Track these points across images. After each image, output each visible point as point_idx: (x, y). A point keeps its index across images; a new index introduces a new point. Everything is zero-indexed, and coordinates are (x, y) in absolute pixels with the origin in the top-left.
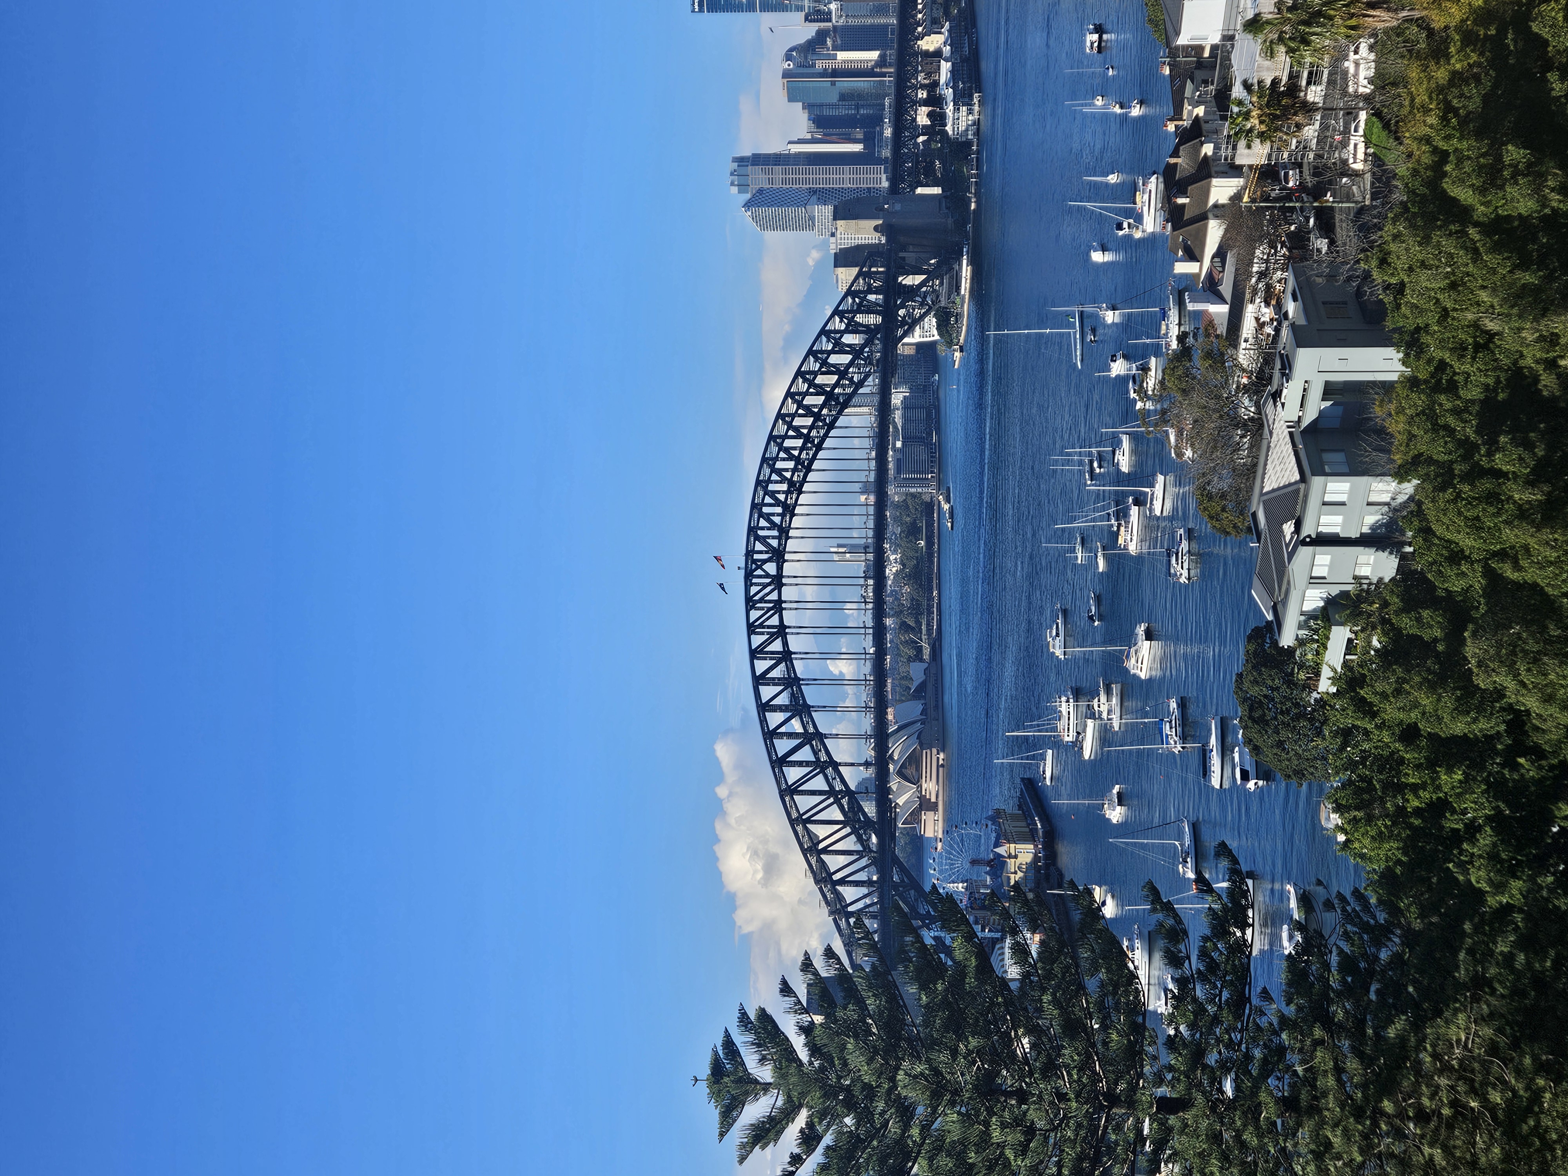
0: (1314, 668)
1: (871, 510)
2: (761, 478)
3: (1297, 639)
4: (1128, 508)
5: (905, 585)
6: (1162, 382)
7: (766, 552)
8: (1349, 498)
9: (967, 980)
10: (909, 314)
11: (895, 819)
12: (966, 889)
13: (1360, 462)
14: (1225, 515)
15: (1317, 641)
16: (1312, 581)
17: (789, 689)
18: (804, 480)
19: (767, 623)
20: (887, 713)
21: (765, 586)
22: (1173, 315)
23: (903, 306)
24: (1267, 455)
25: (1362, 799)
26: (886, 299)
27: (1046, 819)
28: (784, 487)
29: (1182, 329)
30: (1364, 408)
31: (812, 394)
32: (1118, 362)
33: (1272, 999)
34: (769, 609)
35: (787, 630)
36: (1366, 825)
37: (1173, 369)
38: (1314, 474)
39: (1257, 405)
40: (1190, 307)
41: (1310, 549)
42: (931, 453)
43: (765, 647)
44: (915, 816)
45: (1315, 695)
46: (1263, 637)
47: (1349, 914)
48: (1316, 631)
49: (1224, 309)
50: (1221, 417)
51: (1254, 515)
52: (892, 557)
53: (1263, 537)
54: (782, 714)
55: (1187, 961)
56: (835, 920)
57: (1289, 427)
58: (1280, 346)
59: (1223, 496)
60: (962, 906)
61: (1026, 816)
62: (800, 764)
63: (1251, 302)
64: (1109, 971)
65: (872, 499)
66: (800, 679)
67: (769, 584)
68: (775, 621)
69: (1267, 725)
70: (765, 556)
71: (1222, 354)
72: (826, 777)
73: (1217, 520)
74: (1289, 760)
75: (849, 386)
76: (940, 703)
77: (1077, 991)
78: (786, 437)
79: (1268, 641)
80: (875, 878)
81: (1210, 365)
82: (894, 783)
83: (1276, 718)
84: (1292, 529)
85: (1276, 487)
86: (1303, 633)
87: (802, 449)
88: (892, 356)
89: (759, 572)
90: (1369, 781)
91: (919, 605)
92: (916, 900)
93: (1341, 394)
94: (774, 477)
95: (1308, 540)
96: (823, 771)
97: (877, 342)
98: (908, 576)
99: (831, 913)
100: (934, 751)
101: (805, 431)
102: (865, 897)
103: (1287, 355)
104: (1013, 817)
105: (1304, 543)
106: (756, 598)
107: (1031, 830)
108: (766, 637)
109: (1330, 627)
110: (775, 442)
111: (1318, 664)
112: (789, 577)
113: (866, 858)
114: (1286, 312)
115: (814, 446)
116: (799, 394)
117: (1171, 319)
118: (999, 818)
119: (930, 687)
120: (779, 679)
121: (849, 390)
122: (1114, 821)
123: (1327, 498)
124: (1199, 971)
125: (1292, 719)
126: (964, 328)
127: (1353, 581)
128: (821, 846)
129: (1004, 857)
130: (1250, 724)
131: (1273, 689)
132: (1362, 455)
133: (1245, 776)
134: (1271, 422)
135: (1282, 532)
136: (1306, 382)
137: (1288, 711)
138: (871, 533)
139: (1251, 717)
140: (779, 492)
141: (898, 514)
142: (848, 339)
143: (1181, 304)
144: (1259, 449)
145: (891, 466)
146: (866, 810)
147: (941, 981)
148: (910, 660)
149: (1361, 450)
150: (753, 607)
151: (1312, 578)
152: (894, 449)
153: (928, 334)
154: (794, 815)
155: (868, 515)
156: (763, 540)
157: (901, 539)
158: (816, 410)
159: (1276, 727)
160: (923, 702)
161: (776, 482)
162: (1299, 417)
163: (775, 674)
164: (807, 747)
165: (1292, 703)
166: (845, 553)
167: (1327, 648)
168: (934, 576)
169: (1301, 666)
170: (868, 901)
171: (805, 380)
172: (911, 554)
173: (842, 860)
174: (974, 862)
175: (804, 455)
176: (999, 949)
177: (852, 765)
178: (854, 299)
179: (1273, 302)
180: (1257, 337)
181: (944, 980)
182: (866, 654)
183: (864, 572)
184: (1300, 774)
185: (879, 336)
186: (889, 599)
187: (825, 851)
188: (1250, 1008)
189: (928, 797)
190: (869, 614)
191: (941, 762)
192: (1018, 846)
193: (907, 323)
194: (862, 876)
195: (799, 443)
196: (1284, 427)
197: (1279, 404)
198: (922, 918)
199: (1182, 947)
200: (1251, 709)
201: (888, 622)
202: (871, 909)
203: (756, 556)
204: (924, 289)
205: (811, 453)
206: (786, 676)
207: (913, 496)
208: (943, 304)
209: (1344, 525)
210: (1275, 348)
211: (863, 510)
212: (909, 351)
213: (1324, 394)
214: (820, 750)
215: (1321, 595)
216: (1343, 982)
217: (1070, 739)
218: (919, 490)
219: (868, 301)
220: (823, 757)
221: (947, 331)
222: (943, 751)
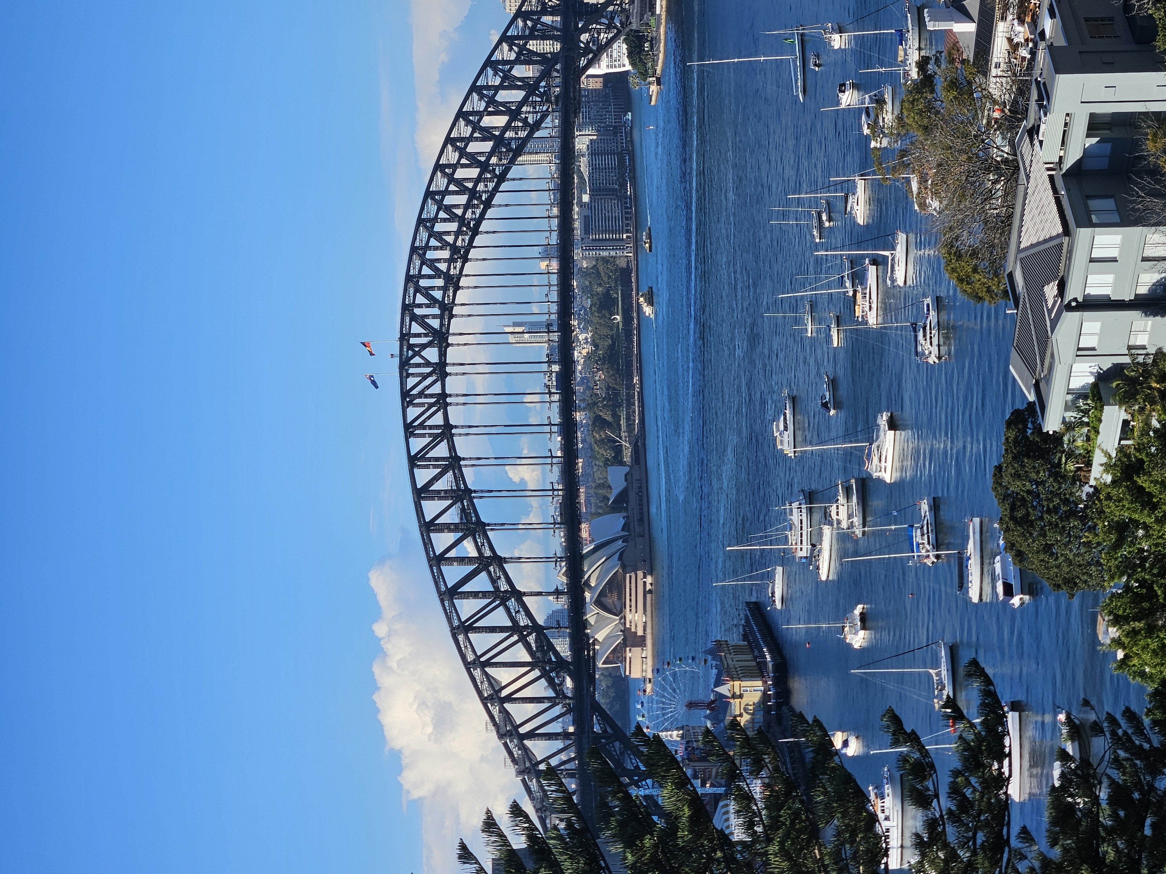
0: (1084, 457)
1: (554, 279)
2: (417, 244)
3: (1064, 422)
4: (865, 270)
5: (599, 370)
6: (900, 118)
7: (426, 335)
8: (1121, 253)
9: (680, 834)
10: (594, 40)
11: (594, 658)
12: (682, 737)
13: (1133, 209)
14: (977, 277)
15: (1087, 424)
16: (1079, 353)
17: (459, 504)
18: (470, 245)
19: (428, 423)
20: (580, 530)
21: (425, 377)
22: (912, 39)
23: (585, 30)
24: (1024, 204)
25: (1143, 608)
26: (564, 21)
27: (777, 648)
28: (446, 254)
29: (923, 53)
30: (1136, 145)
31: (477, 139)
32: (847, 93)
33: (1033, 840)
34: (431, 405)
35: (454, 431)
36: (1146, 637)
37: (912, 102)
38: (1078, 226)
39: (1012, 144)
40: (931, 26)
41: (1077, 315)
42: (626, 208)
43: (427, 453)
44: (618, 655)
45: (1087, 489)
46: (1025, 422)
47: (1120, 739)
48: (1086, 412)
49: (971, 28)
50: (969, 159)
51: (1011, 276)
52: (581, 337)
53: (1021, 303)
54: (452, 534)
55: (935, 800)
56: (524, 781)
57: (1048, 169)
58: (1037, 72)
59: (974, 254)
60: (679, 757)
61: (753, 647)
62: (475, 595)
63: (1002, 19)
64: (844, 815)
65: (555, 266)
66: (471, 491)
67: (429, 375)
68: (438, 419)
69: (1032, 525)
70: (424, 340)
71: (970, 83)
72: (508, 610)
73: (968, 283)
74: (1058, 567)
75: (523, 128)
76: (646, 514)
77: (809, 841)
78: (446, 192)
79: (1030, 426)
80: (571, 729)
81: (955, 97)
82: (592, 614)
83: (1041, 518)
84: (1055, 292)
85: (1035, 242)
86: (1071, 415)
87: (467, 207)
88: (574, 92)
89: (417, 360)
90: (1150, 588)
91: (616, 394)
92: (622, 753)
93: (1110, 129)
94: (433, 242)
95: (1074, 304)
96: (503, 603)
97: (555, 74)
98: (603, 360)
99: (520, 773)
100: (640, 574)
101: (470, 185)
102: (560, 751)
103: (1044, 84)
104: (737, 650)
105: (1069, 308)
106: (414, 392)
107: (758, 664)
108: (428, 440)
109: (1102, 407)
110: (433, 199)
111: (1088, 452)
112: (454, 364)
113: (560, 706)
114: (1043, 31)
115: (482, 202)
116: (461, 139)
117: (910, 42)
118: (720, 651)
119: (632, 496)
120: (446, 491)
121: (522, 134)
122: (856, 646)
123: (1096, 254)
124: (950, 812)
125: (1061, 518)
126: (661, 56)
127: (1127, 352)
128: (504, 693)
129: (728, 697)
130: (1012, 525)
131: (1038, 484)
132: (1134, 202)
133: (1009, 591)
134: (1027, 164)
135: (1043, 295)
136: (1068, 115)
137: (1056, 509)
138: (554, 308)
139: (1012, 518)
140: (439, 260)
141: (587, 283)
142: (519, 71)
143: (921, 24)
144: (1015, 197)
145: (577, 224)
146: (558, 649)
147: (648, 836)
148: (607, 463)
149: (1133, 196)
150: (410, 403)
151: (1079, 349)
152: (581, 204)
153: (617, 63)
154: (470, 657)
155: (550, 285)
156: (421, 320)
157: (592, 314)
158: (483, 159)
159: (1042, 528)
160: (625, 514)
161: (436, 248)
162: (1061, 157)
163: (440, 485)
164: (484, 574)
165: (1061, 499)
166: (523, 333)
167: (1098, 433)
168: (634, 358)
169: (1070, 455)
170: (563, 757)
171: (468, 122)
172: (605, 331)
173: (532, 708)
174: (691, 705)
175: (469, 215)
176: (723, 807)
177: (539, 594)
178: (525, 22)
179: (1028, 19)
180: (1010, 62)
181: (652, 835)
182: (552, 457)
183: (548, 355)
184: (1071, 583)
185: (558, 67)
186: (579, 389)
187: (509, 698)
188: (1010, 852)
189: (633, 630)
190: (556, 407)
191: (648, 587)
192: (744, 684)
193: (591, 51)
194: (555, 728)
195: (462, 199)
196: (1043, 169)
197: (1036, 143)
198: (630, 774)
199: (929, 784)
200: (1013, 508)
201: (579, 416)
202: (568, 766)
203: (413, 341)
204: (611, 8)
205: (478, 211)
206: (454, 488)
207: (605, 260)
208: (634, 27)
209: (1115, 286)
210: (1030, 75)
211: (544, 280)
212: (596, 85)
213: (1088, 130)
214: (499, 578)
215: (1091, 370)
216: (1114, 816)
217: (803, 554)
218: (613, 253)
219: (543, 24)
220: (504, 586)
221: (641, 60)
222: (651, 574)
